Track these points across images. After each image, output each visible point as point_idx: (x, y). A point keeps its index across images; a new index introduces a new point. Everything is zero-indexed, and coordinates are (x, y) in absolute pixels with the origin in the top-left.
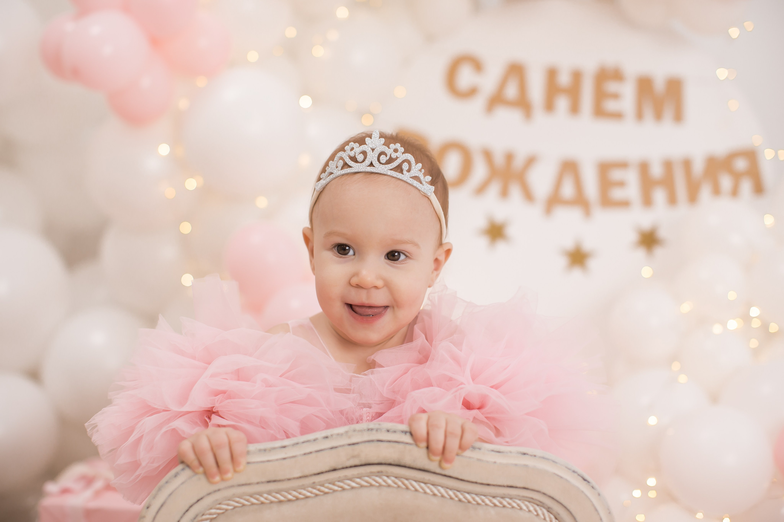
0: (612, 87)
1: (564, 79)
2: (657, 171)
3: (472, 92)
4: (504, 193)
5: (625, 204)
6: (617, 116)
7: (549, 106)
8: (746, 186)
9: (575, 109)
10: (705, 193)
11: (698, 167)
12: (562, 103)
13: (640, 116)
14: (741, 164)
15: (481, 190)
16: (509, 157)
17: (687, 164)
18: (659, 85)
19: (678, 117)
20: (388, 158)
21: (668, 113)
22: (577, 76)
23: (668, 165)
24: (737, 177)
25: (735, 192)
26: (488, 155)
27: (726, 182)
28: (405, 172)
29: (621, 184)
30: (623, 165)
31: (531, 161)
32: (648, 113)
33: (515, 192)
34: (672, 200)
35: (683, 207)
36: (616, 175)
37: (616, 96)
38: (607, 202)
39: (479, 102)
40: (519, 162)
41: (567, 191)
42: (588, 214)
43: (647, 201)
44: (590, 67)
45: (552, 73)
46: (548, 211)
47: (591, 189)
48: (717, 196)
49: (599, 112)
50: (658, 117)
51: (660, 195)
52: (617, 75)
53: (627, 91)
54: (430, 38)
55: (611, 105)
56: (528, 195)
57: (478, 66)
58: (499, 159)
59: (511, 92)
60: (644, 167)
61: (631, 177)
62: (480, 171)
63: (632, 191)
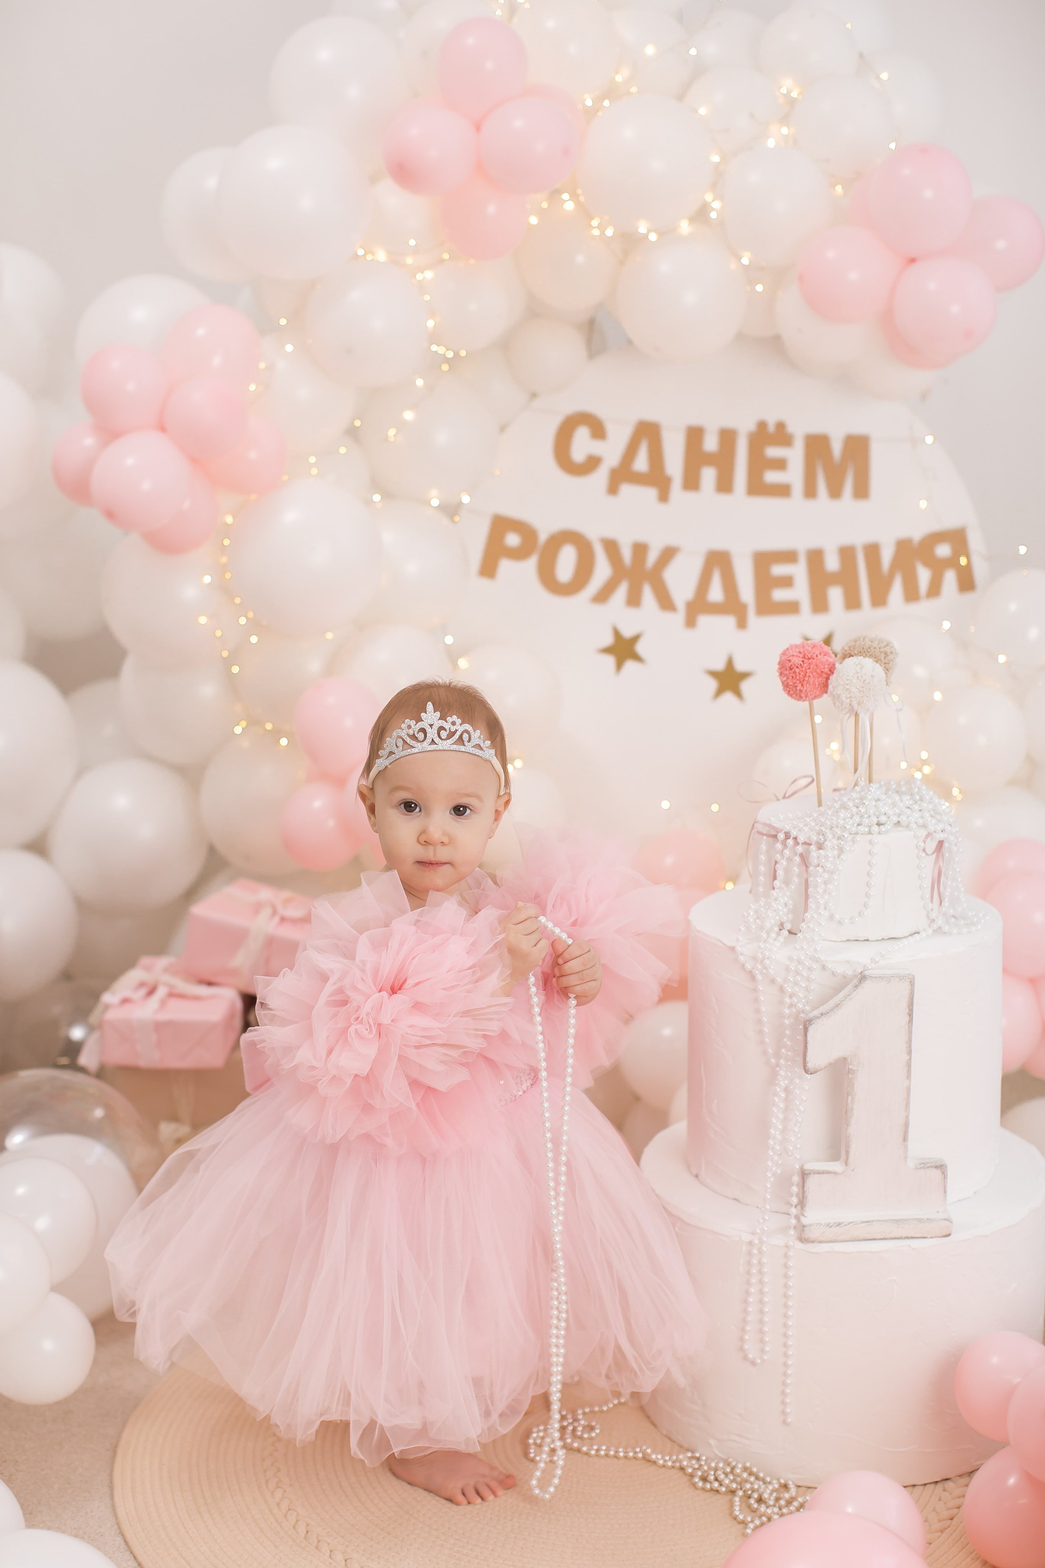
0: (773, 452)
1: (711, 444)
2: (832, 563)
3: (592, 463)
4: (634, 600)
5: (792, 608)
6: (783, 491)
7: (691, 482)
8: (950, 578)
9: (725, 485)
10: (896, 592)
11: (887, 556)
12: (709, 475)
13: (810, 492)
14: (943, 550)
15: (603, 596)
16: (640, 549)
17: (873, 551)
18: (837, 448)
19: (862, 491)
20: (447, 732)
21: (848, 488)
22: (728, 437)
23: (847, 554)
24: (938, 567)
25: (935, 590)
26: (611, 547)
27: (924, 575)
28: (466, 743)
29: (787, 582)
30: (789, 557)
31: (669, 554)
32: (822, 488)
33: (648, 595)
34: (852, 602)
35: (867, 611)
36: (778, 570)
37: (780, 464)
38: (767, 607)
39: (601, 476)
40: (652, 557)
41: (716, 593)
42: (742, 624)
43: (820, 605)
44: (745, 426)
45: (695, 435)
46: (691, 622)
47: (747, 592)
48: (911, 594)
49: (757, 488)
50: (835, 492)
51: (835, 595)
52: (782, 436)
53: (795, 456)
54: (534, 395)
55: (772, 477)
56: (666, 602)
57: (598, 431)
58: (627, 555)
59: (641, 464)
60: (815, 557)
61: (799, 571)
62: (602, 571)
63: (800, 592)
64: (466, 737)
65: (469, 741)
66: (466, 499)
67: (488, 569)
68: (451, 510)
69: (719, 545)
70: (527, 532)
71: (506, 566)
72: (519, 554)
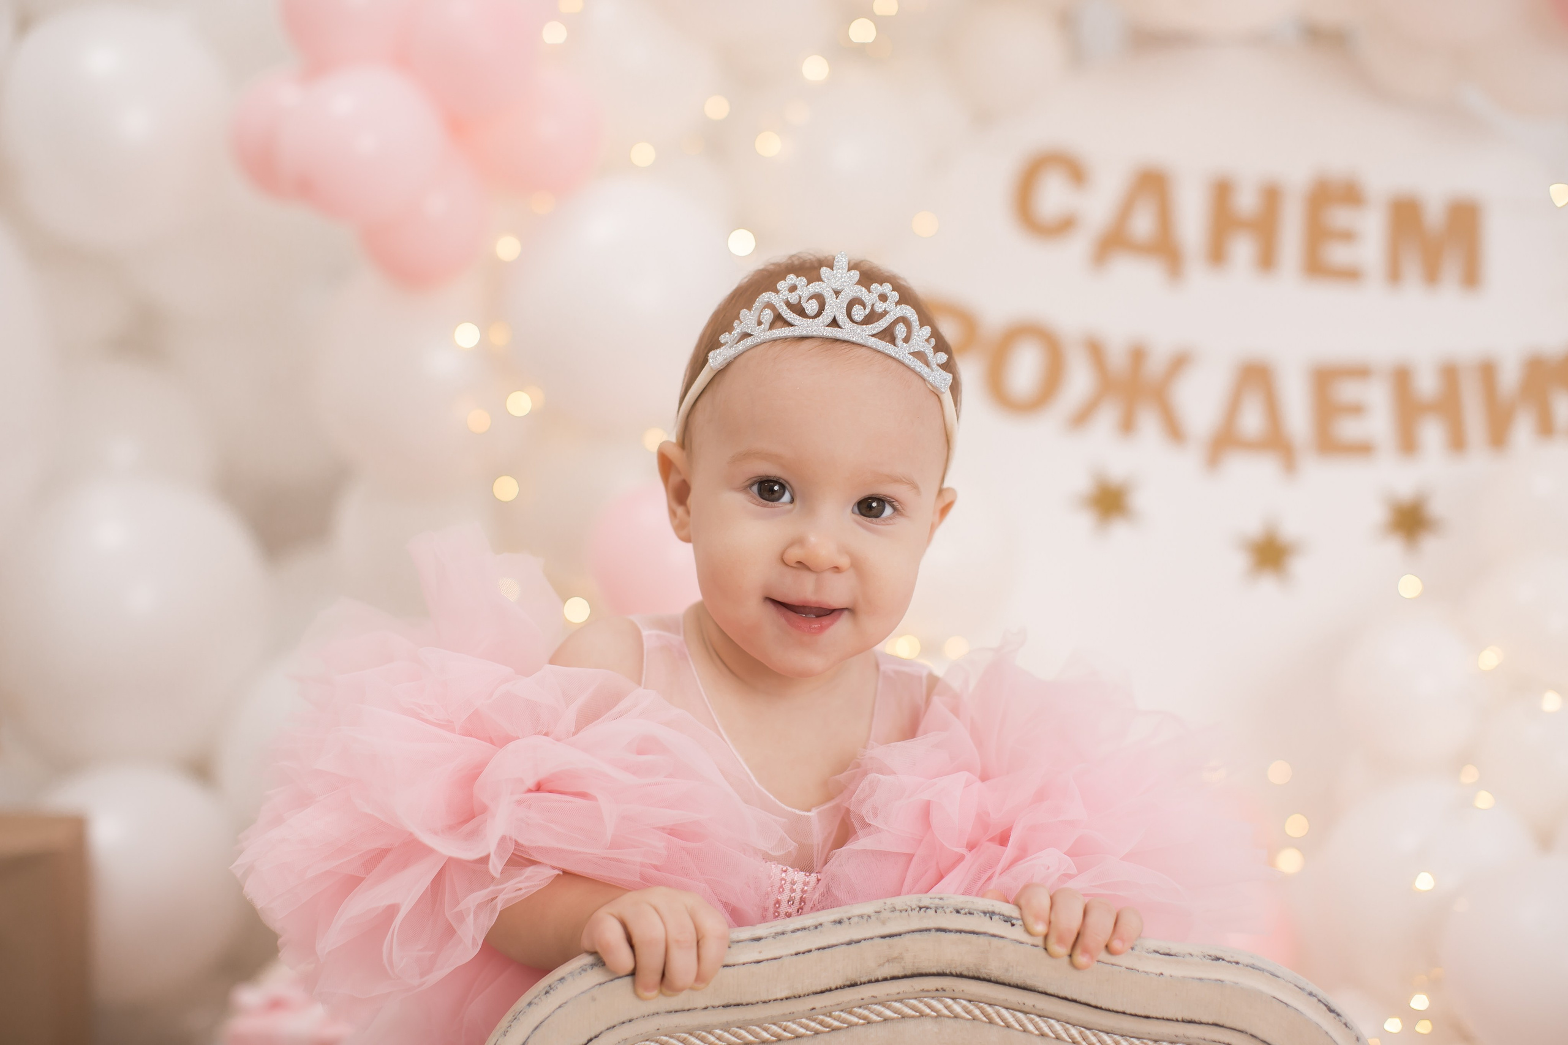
0: (1340, 217)
1: (1246, 201)
2: (1427, 384)
3: (1064, 226)
4: (1127, 426)
5: (1363, 449)
6: (1350, 275)
7: (1217, 254)
9: (1267, 260)
10: (1523, 430)
11: (1510, 377)
12: (1243, 249)
13: (1394, 274)
15: (1082, 418)
16: (1138, 355)
17: (1488, 371)
18: (1435, 215)
19: (1471, 277)
20: (867, 311)
21: (1451, 270)
22: (1272, 196)
23: (1450, 373)
26: (1095, 350)
28: (899, 342)
29: (1357, 410)
30: (1360, 372)
31: (1180, 363)
32: (1412, 269)
33: (1147, 422)
34: (1457, 442)
35: (1478, 456)
36: (1347, 392)
37: (1347, 236)
38: (1329, 445)
40: (1156, 365)
41: (1251, 421)
42: (1289, 467)
43: (1408, 444)
44: (1298, 177)
45: (1222, 191)
46: (1213, 462)
47: (1297, 418)
48: (1545, 430)
49: (1316, 267)
50: (1431, 277)
51: (1432, 433)
52: (1350, 195)
53: (1371, 225)
54: (984, 119)
55: (1337, 254)
56: (1174, 430)
57: (1077, 175)
58: (1117, 359)
59: (1142, 225)
60: (1401, 377)
61: (1376, 396)
62: (1079, 382)
63: (1377, 424)
64: (900, 330)
65: (906, 340)
69: (1256, 350)
70: (968, 321)
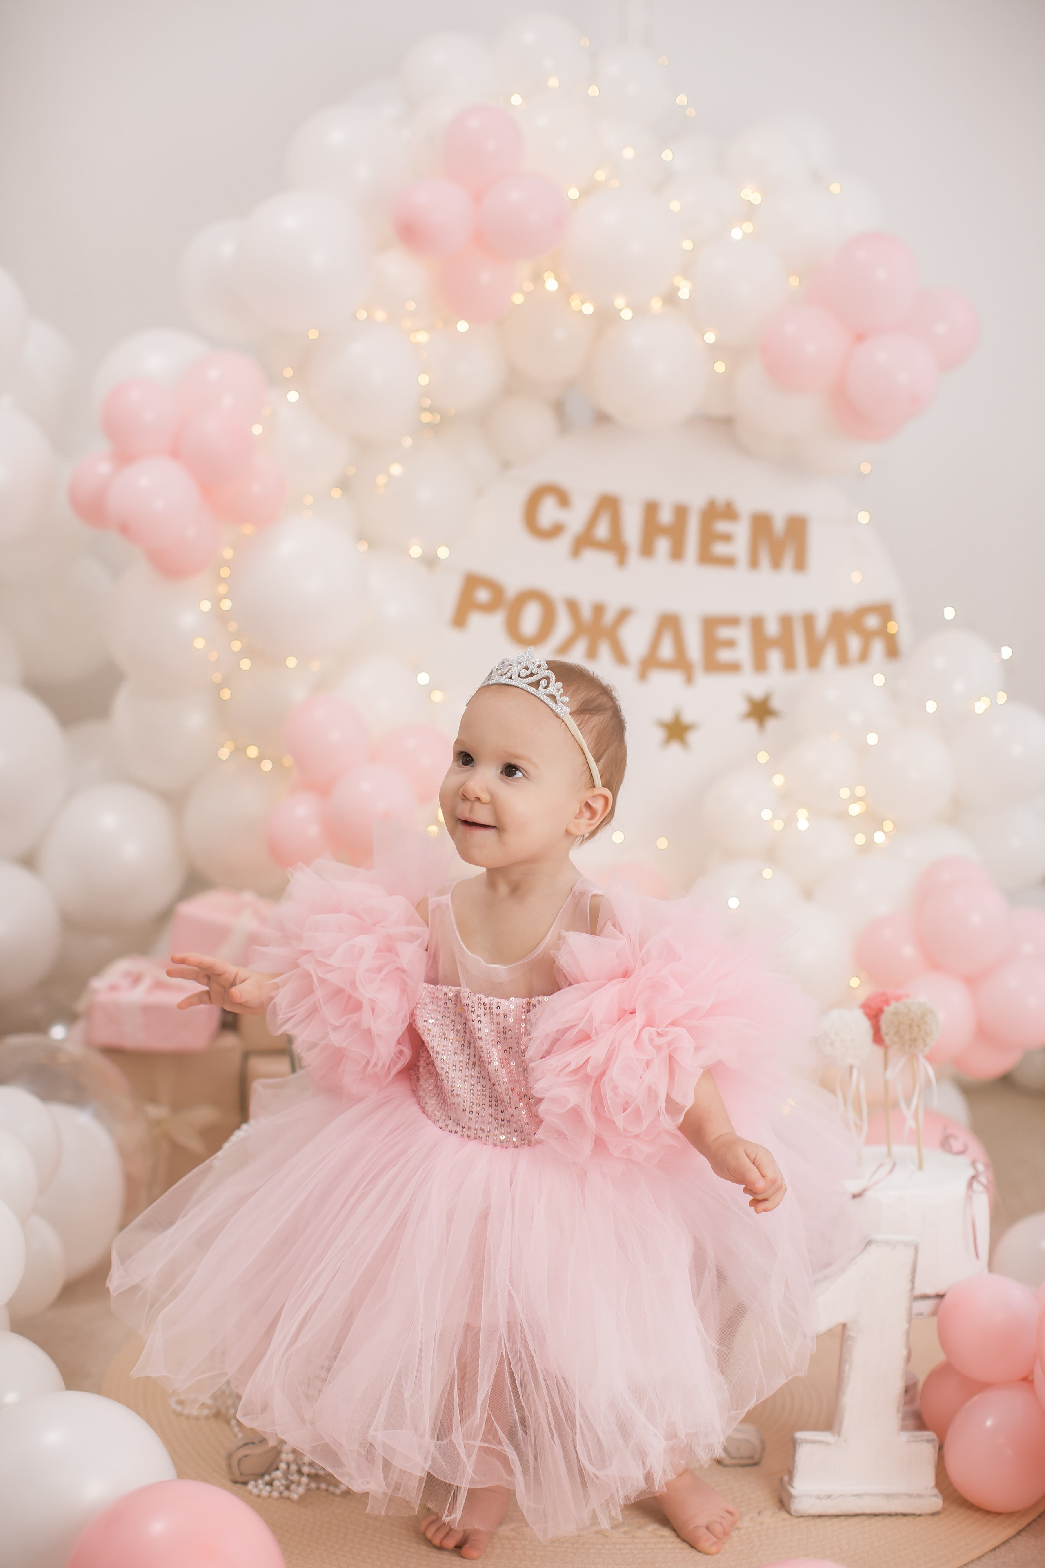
0: (722, 527)
1: (666, 517)
2: (772, 629)
3: (556, 530)
4: (592, 653)
5: (734, 667)
6: (728, 562)
7: (647, 550)
8: (878, 648)
9: (677, 553)
10: (829, 657)
11: (822, 625)
12: (663, 545)
13: (754, 563)
14: (872, 622)
15: (565, 648)
16: (599, 609)
17: (809, 620)
18: (779, 525)
19: (800, 564)
21: (788, 560)
22: (681, 512)
23: (786, 621)
24: (867, 636)
25: (864, 656)
26: (573, 606)
27: (854, 643)
28: (541, 688)
29: (730, 644)
30: (733, 621)
31: (624, 614)
32: (765, 559)
33: (605, 649)
34: (790, 664)
35: (802, 672)
36: (724, 633)
37: (727, 538)
38: (712, 665)
39: (564, 543)
40: (609, 616)
41: (666, 651)
42: (689, 679)
43: (760, 665)
44: (696, 502)
45: (651, 509)
46: (643, 675)
47: (694, 649)
48: (843, 659)
49: (706, 557)
50: (776, 564)
51: (775, 658)
52: (729, 512)
53: (741, 531)
54: (506, 465)
55: (720, 549)
56: (620, 657)
57: (564, 499)
58: (586, 613)
59: (602, 531)
60: (757, 624)
61: (742, 635)
62: (563, 626)
63: (743, 653)
64: (543, 683)
65: (546, 688)
66: (443, 553)
67: (460, 620)
68: (430, 561)
69: (671, 606)
70: (496, 589)
71: (476, 620)
72: (488, 608)
